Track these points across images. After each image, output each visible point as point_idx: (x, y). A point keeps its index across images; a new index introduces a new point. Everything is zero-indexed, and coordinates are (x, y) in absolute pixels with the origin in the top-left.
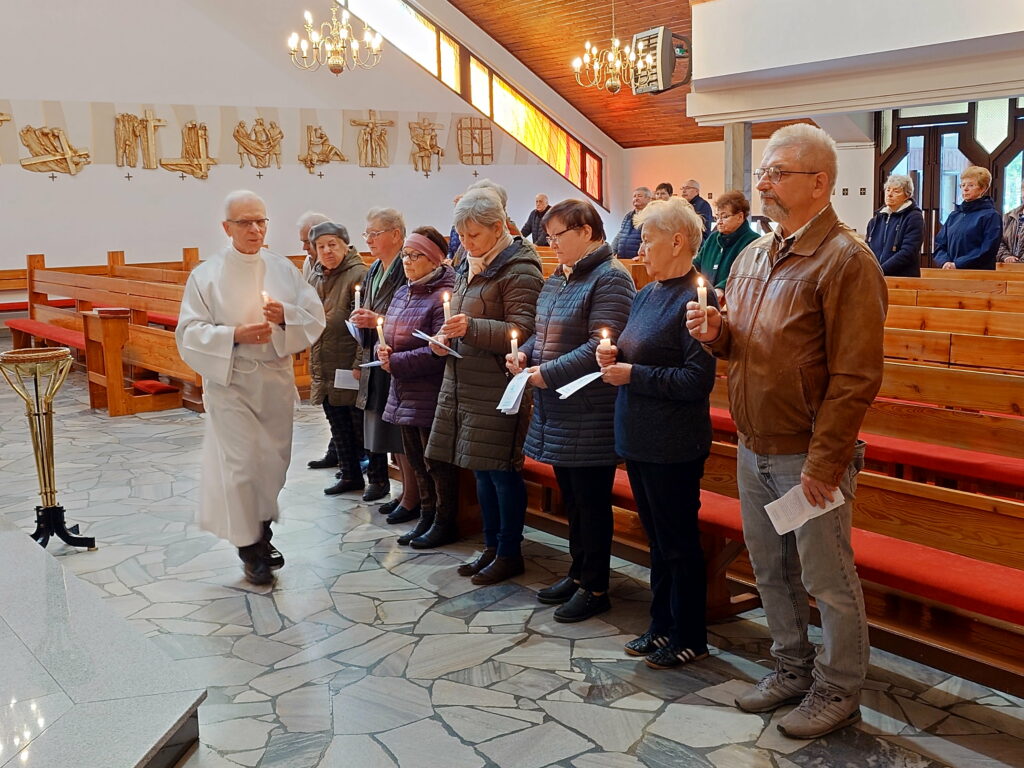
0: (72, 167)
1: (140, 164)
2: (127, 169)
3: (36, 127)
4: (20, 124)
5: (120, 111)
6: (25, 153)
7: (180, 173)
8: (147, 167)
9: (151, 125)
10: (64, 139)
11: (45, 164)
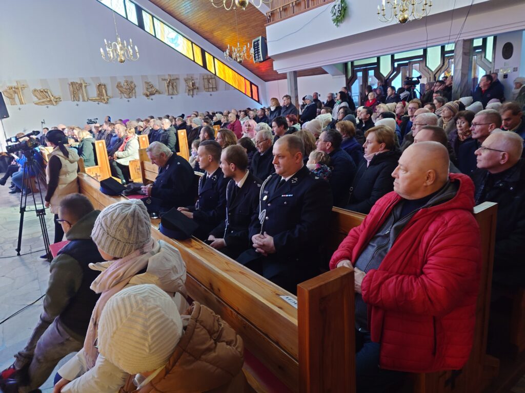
0: (54, 103)
1: (81, 100)
2: (76, 102)
3: (39, 88)
4: (32, 88)
5: (70, 81)
6: (35, 99)
7: (97, 102)
8: (84, 100)
9: (84, 85)
10: (49, 93)
11: (43, 102)
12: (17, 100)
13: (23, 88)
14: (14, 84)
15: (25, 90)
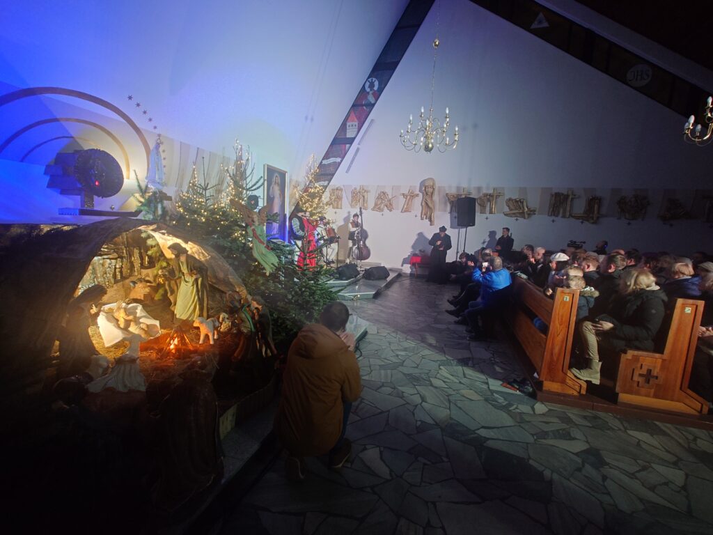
0: (526, 216)
1: (561, 215)
2: (553, 218)
3: (515, 196)
4: (507, 197)
5: (555, 191)
6: (506, 209)
7: (581, 221)
8: (564, 216)
9: (571, 197)
10: (525, 204)
11: (514, 214)
12: (488, 209)
13: (498, 196)
14: (491, 192)
15: (499, 200)
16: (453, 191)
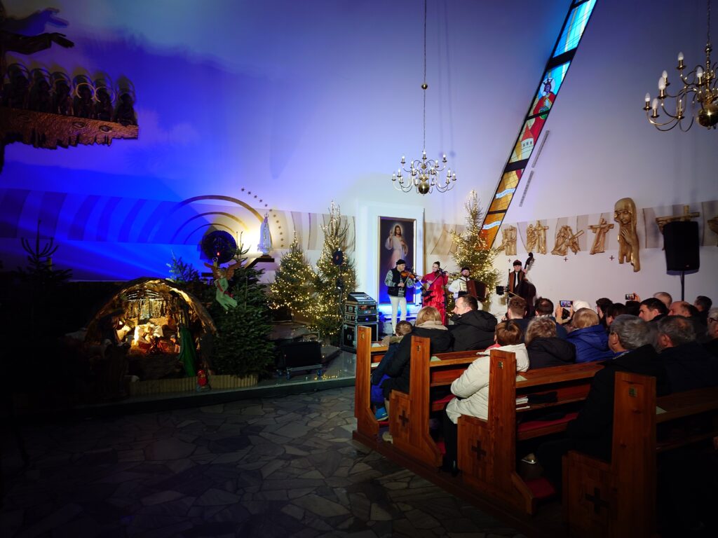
16: (667, 214)
